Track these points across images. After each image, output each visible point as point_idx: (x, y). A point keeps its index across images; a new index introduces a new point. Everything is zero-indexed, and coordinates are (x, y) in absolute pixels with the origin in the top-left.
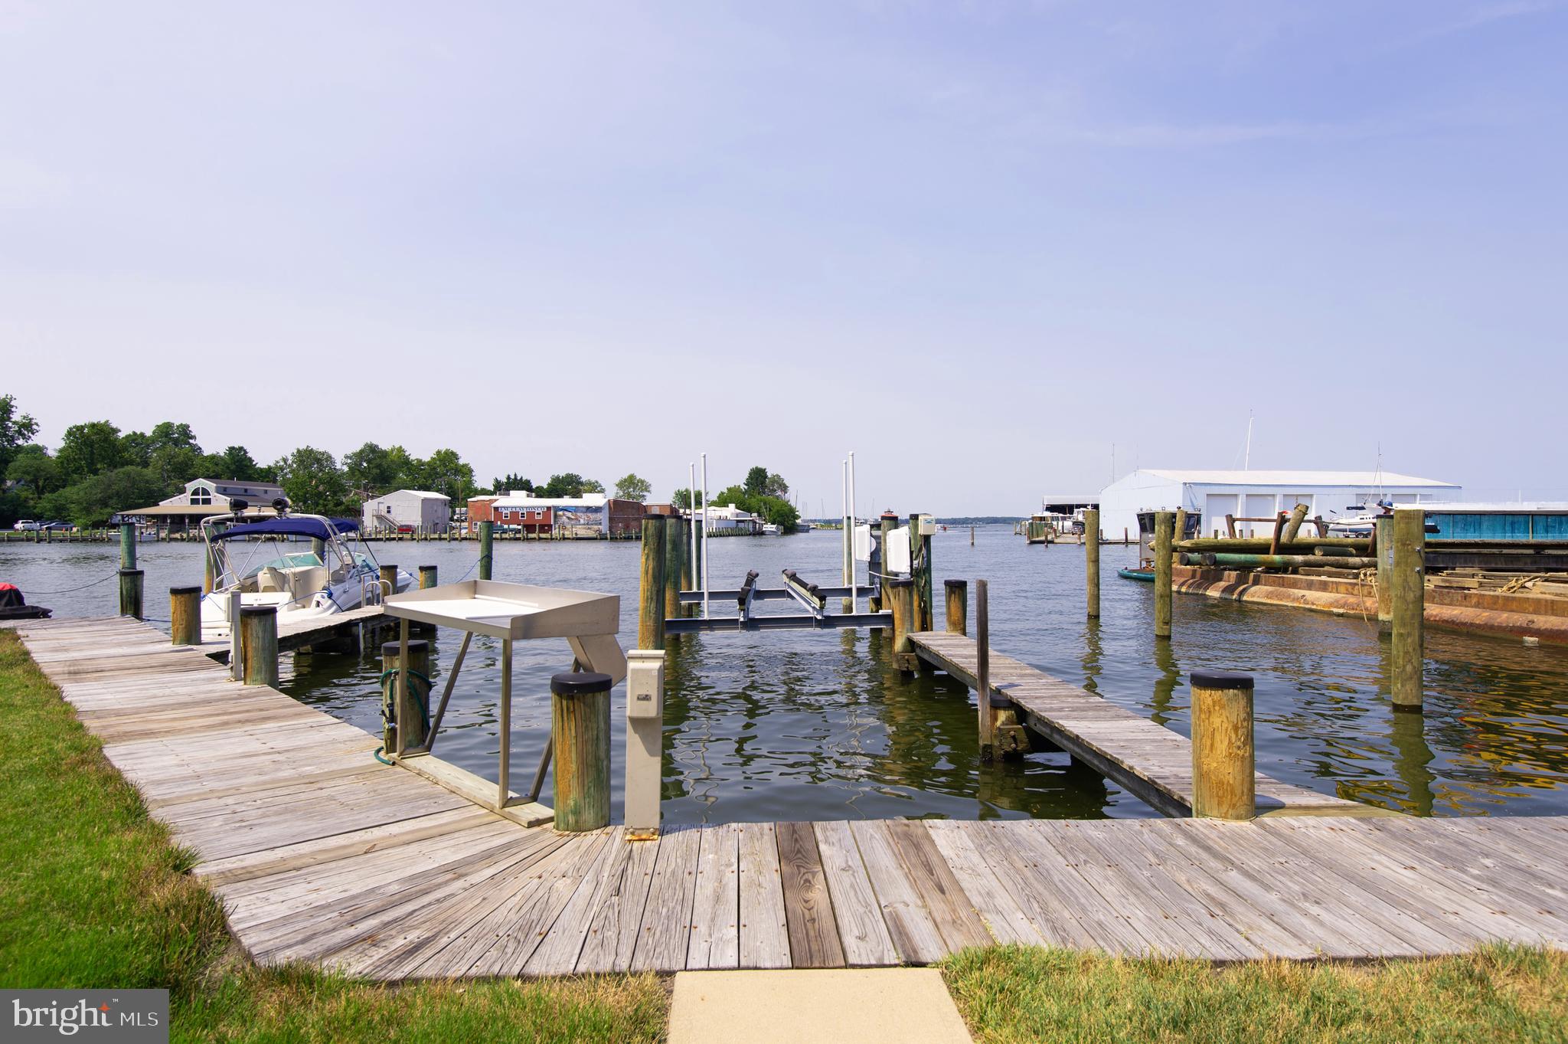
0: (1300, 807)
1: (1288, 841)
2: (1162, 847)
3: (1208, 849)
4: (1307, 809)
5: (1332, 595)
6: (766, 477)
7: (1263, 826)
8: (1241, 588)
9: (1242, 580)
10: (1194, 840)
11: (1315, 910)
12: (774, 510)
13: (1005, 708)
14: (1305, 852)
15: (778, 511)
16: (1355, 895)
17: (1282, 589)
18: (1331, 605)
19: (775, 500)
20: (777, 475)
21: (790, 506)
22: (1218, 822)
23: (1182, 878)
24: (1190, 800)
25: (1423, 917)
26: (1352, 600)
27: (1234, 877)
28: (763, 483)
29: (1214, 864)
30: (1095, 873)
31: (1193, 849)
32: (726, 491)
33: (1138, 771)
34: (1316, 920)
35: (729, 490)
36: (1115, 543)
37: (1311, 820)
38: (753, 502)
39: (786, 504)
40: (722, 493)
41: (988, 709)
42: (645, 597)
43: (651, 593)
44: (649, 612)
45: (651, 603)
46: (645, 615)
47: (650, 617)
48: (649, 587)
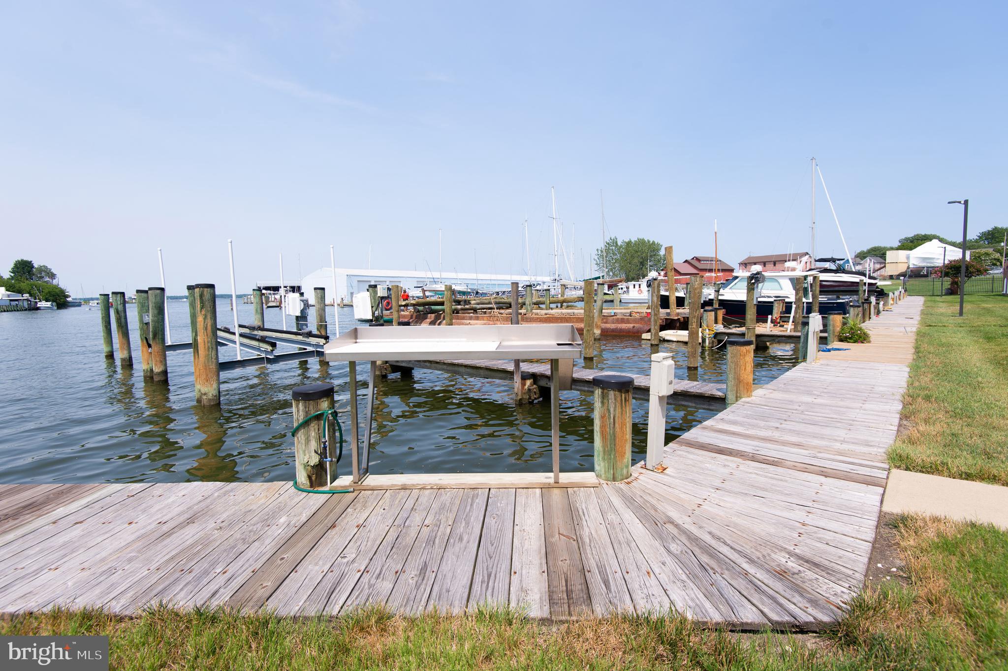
5: (482, 321)
6: (32, 267)
8: (438, 321)
9: (437, 318)
12: (46, 291)
13: (528, 380)
15: (49, 292)
17: (458, 321)
19: (45, 284)
20: (44, 266)
21: (60, 288)
28: (30, 272)
38: (23, 286)
39: (56, 287)
41: (520, 381)
42: (206, 347)
43: (212, 344)
44: (212, 358)
45: (212, 352)
46: (208, 361)
47: (212, 362)
48: (209, 340)
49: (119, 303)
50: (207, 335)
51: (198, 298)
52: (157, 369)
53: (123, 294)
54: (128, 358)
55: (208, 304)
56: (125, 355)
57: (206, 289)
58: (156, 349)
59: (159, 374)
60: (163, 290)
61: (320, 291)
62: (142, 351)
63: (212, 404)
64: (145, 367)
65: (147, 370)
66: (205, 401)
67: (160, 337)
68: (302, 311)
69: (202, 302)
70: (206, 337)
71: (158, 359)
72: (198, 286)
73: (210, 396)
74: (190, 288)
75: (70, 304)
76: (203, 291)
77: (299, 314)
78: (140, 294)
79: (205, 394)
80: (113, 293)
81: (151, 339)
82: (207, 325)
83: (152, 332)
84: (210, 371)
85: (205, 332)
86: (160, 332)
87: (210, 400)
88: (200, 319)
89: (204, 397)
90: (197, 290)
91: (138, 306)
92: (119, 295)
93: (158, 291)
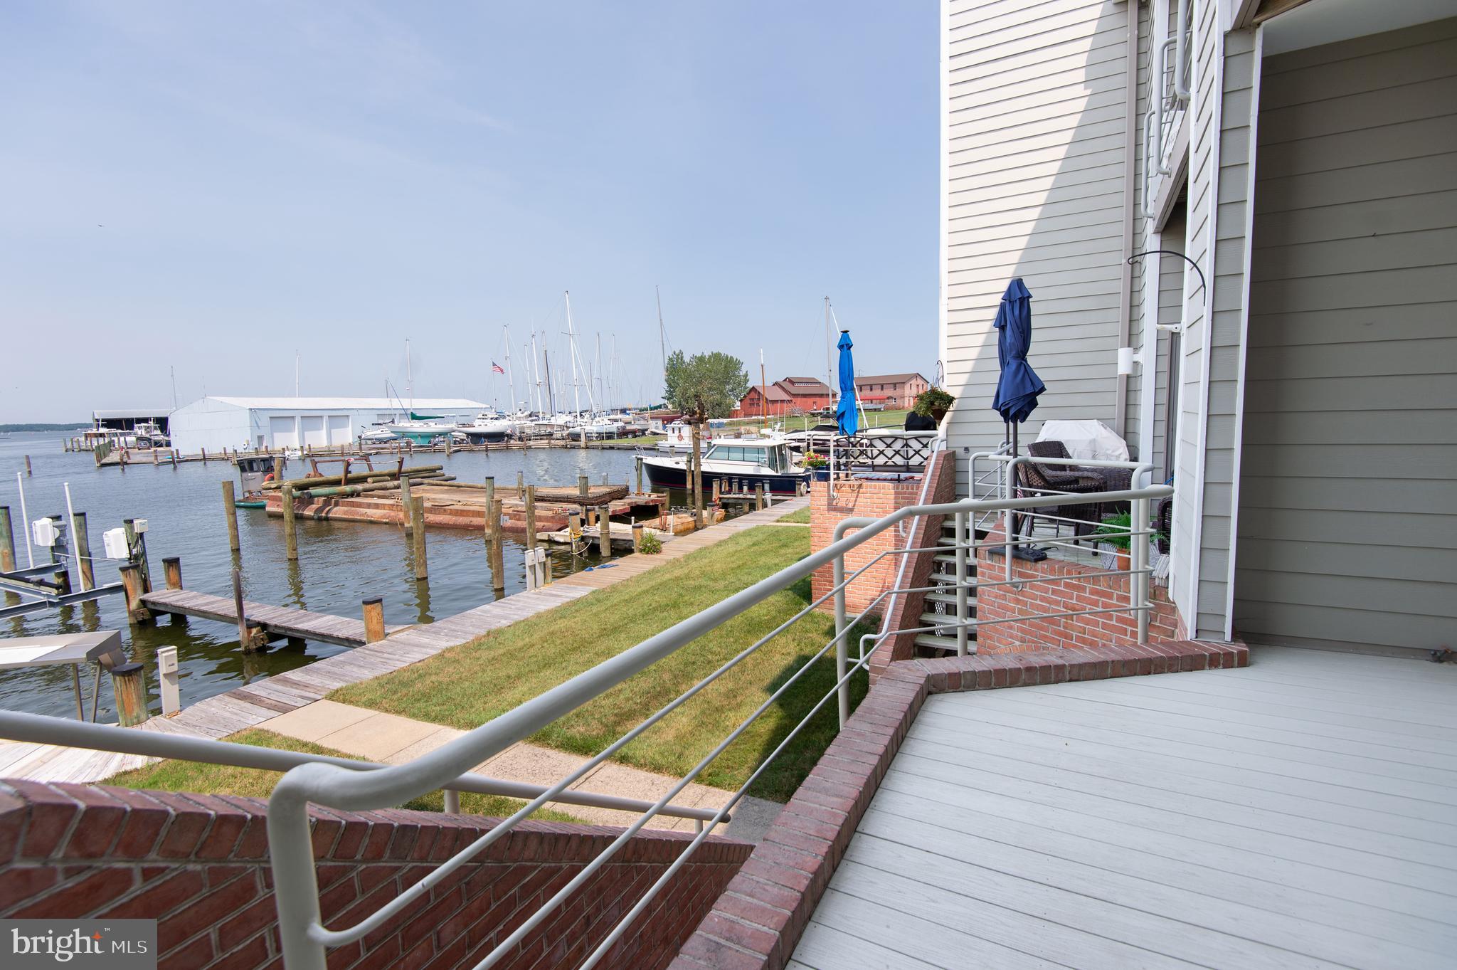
0: (397, 631)
1: (397, 642)
2: (363, 655)
3: (376, 651)
4: (399, 631)
5: (382, 511)
7: (389, 640)
8: (327, 509)
9: (327, 503)
10: (368, 650)
11: (407, 655)
13: (255, 627)
14: (402, 643)
16: (416, 649)
17: (353, 509)
18: (382, 517)
22: (376, 643)
23: (372, 660)
24: (364, 639)
25: (431, 648)
26: (393, 514)
27: (385, 655)
29: (379, 654)
30: (348, 668)
31: (372, 653)
33: (340, 636)
34: (409, 657)
36: (191, 460)
37: (401, 634)
41: (246, 629)
68: (58, 540)
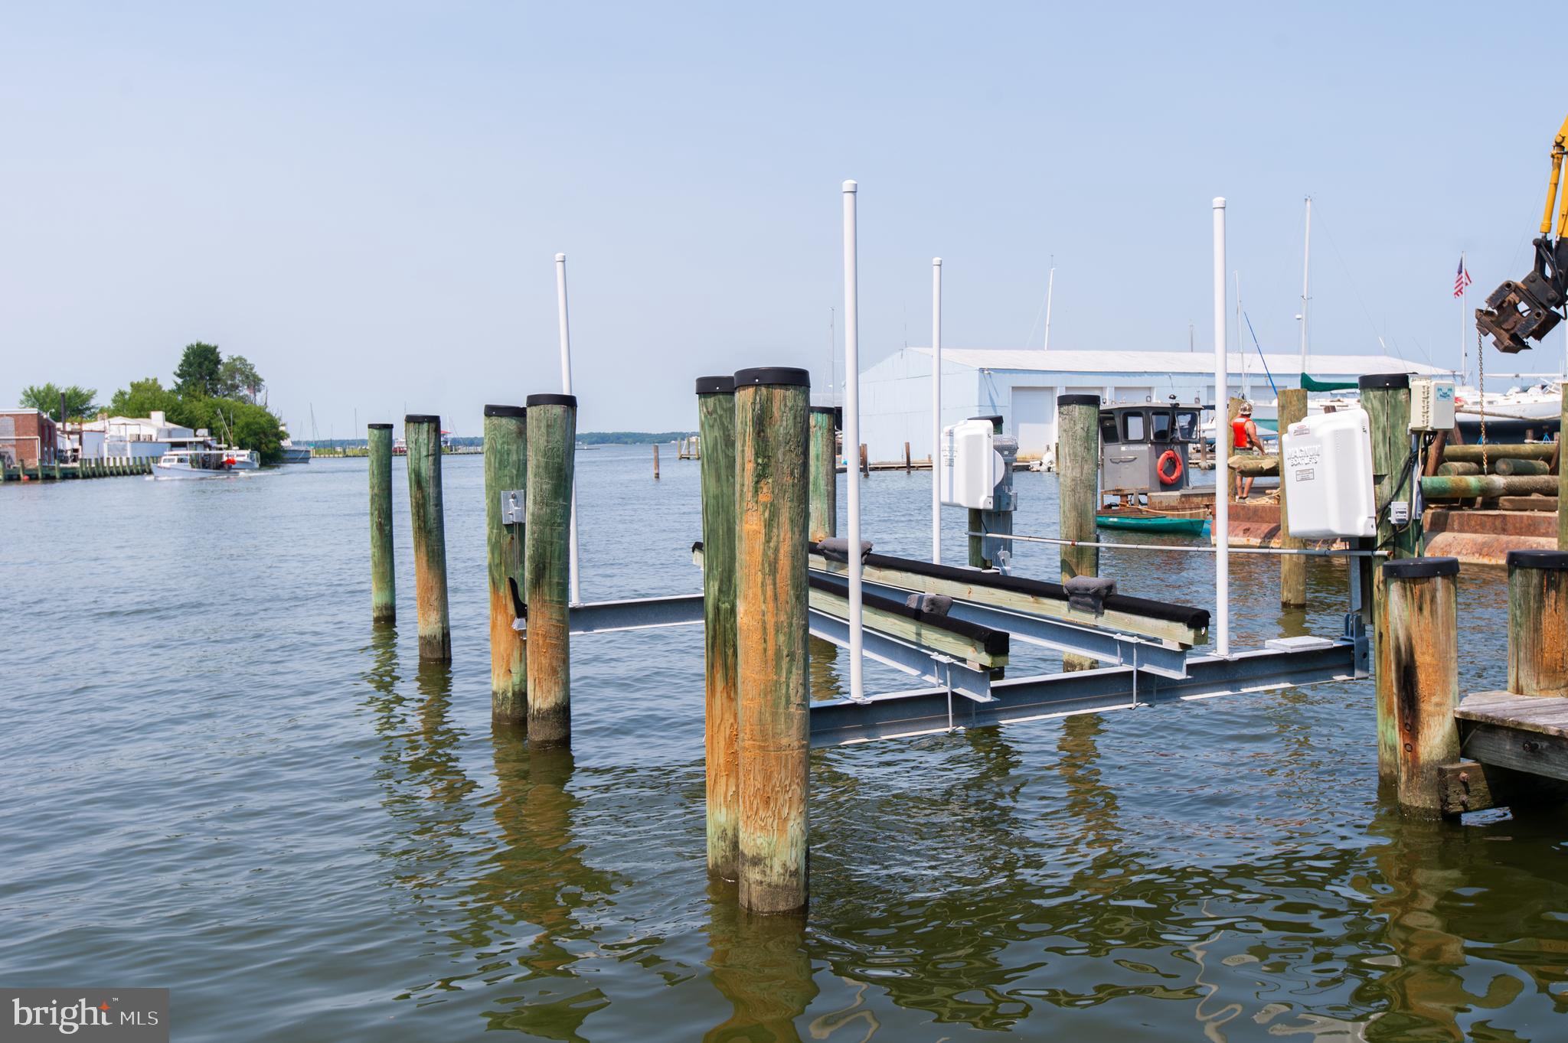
6: (218, 362)
12: (241, 422)
15: (248, 425)
19: (239, 404)
20: (240, 359)
21: (269, 414)
28: (213, 375)
32: (128, 389)
35: (136, 387)
38: (199, 408)
39: (262, 412)
40: (122, 394)
42: (770, 653)
43: (790, 635)
44: (788, 702)
45: (789, 672)
46: (775, 715)
47: (789, 717)
48: (783, 617)
49: (424, 453)
50: (776, 598)
51: (750, 429)
52: (540, 700)
53: (435, 420)
54: (439, 637)
55: (784, 458)
56: (430, 626)
57: (778, 393)
58: (540, 622)
59: (543, 716)
60: (569, 402)
61: (1084, 408)
62: (494, 627)
63: (782, 907)
64: (499, 682)
65: (504, 693)
66: (756, 890)
67: (556, 580)
68: (1001, 492)
69: (763, 449)
70: (771, 605)
71: (545, 662)
72: (749, 378)
73: (776, 875)
74: (708, 388)
75: (287, 456)
76: (770, 399)
77: (984, 501)
78: (495, 420)
79: (756, 861)
80: (411, 420)
81: (527, 584)
82: (777, 550)
83: (532, 558)
84: (778, 758)
85: (769, 581)
86: (555, 562)
87: (773, 889)
88: (750, 524)
89: (753, 875)
90: (744, 398)
91: (489, 463)
92: (425, 426)
93: (558, 410)
